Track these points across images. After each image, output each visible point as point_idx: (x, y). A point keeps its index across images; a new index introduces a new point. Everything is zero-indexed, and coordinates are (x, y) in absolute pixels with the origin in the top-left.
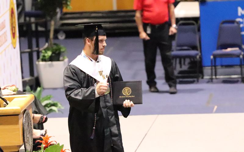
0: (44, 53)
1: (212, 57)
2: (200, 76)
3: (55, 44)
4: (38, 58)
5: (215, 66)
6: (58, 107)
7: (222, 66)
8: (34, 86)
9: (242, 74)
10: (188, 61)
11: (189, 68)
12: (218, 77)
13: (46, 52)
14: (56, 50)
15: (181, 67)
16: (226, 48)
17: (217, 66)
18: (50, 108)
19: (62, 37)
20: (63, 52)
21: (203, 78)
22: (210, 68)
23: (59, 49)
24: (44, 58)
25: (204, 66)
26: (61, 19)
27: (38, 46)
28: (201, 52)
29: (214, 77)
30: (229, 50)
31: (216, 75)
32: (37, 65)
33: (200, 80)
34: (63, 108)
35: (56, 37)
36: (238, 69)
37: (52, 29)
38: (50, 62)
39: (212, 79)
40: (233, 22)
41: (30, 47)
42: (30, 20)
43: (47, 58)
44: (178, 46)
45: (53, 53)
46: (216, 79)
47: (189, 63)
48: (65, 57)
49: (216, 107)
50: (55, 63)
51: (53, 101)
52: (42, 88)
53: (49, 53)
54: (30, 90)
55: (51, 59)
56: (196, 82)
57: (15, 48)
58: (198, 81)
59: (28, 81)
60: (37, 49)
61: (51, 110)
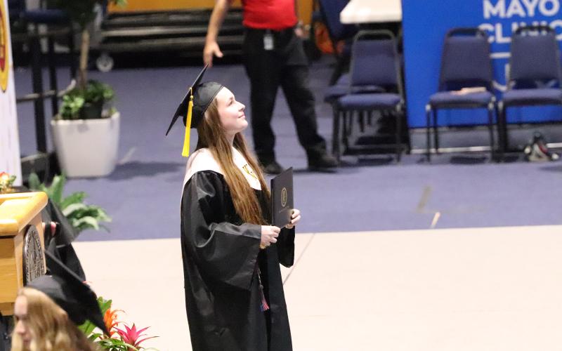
0: (67, 101)
1: (428, 107)
2: (403, 149)
3: (91, 82)
4: (55, 111)
5: (435, 127)
6: (98, 218)
7: (450, 126)
8: (47, 174)
9: (492, 144)
10: (376, 116)
11: (380, 131)
12: (441, 150)
13: (72, 100)
14: (94, 95)
15: (362, 129)
16: (459, 89)
17: (440, 127)
18: (82, 220)
19: (105, 66)
20: (109, 99)
21: (408, 153)
22: (424, 130)
23: (101, 93)
24: (68, 112)
25: (413, 128)
26: (105, 27)
27: (54, 86)
28: (405, 97)
29: (433, 150)
30: (465, 92)
31: (437, 147)
32: (52, 128)
33: (404, 156)
34: (108, 220)
35: (93, 67)
36: (484, 134)
37: (85, 49)
38: (80, 122)
39: (428, 154)
40: (473, 32)
41: (37, 87)
42: (36, 30)
43: (74, 111)
44: (356, 83)
45: (87, 101)
46: (438, 154)
47: (380, 121)
48: (114, 109)
49: (437, 215)
50: (91, 123)
51: (87, 206)
52: (64, 178)
53: (79, 102)
54: (38, 182)
55: (83, 114)
56: (395, 161)
57: (4, 92)
58: (399, 159)
59: (32, 162)
60: (52, 92)
61: (84, 225)
